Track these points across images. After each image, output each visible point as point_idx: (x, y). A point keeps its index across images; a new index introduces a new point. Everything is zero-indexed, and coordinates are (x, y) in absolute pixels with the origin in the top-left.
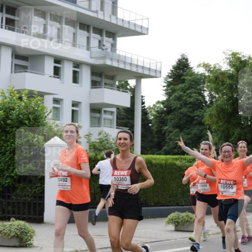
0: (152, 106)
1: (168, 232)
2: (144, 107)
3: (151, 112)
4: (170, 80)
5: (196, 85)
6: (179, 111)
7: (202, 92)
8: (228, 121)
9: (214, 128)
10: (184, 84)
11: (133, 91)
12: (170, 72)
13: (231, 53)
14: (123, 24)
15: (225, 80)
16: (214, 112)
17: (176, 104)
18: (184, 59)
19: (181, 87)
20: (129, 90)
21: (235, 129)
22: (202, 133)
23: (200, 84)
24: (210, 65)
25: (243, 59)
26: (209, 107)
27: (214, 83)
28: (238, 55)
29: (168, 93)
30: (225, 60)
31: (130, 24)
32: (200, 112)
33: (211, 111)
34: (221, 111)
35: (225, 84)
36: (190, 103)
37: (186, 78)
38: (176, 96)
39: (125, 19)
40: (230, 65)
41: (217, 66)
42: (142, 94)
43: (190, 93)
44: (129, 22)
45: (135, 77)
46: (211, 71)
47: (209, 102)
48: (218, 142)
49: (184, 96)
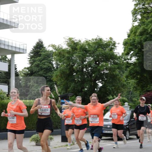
0: (21, 71)
1: (32, 146)
2: (17, 71)
3: (21, 74)
4: (32, 55)
5: (48, 57)
6: (38, 73)
7: (52, 62)
8: (67, 79)
9: (58, 83)
10: (41, 57)
11: (10, 62)
12: (32, 50)
13: (68, 38)
14: (3, 21)
15: (65, 54)
16: (59, 74)
17: (36, 69)
18: (40, 42)
19: (39, 59)
20: (7, 61)
21: (71, 84)
22: (52, 87)
23: (50, 57)
24: (56, 46)
25: (76, 42)
26: (55, 70)
27: (58, 56)
28: (72, 40)
29: (31, 62)
30: (65, 42)
31: (4, 20)
32: (50, 73)
33: (56, 73)
34: (63, 73)
35: (65, 57)
36: (44, 68)
37: (42, 53)
38: (35, 65)
39: (5, 18)
40: (68, 45)
41: (60, 46)
42: (15, 64)
43: (44, 62)
44: (7, 20)
45: (11, 53)
46: (56, 49)
47: (56, 68)
48: (61, 91)
49: (40, 64)
